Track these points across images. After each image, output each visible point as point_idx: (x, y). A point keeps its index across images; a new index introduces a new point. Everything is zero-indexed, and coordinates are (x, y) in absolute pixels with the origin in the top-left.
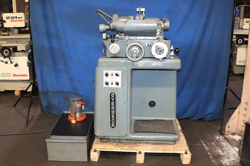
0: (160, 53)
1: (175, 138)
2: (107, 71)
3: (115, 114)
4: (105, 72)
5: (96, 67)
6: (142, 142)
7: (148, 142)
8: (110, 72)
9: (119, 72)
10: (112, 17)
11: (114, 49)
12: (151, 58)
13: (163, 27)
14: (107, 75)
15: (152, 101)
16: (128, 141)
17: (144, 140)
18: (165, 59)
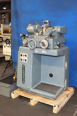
1: (53, 97)
3: (24, 76)
5: (18, 51)
6: (37, 94)
7: (40, 95)
8: (23, 54)
9: (27, 55)
11: (24, 42)
14: (21, 55)
15: (51, 74)
16: (31, 92)
17: (39, 94)
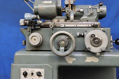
0: (96, 45)
2: (25, 70)
4: (23, 70)
5: (12, 64)
8: (29, 71)
9: (42, 71)
10: (34, 2)
11: (35, 40)
12: (83, 52)
13: (99, 12)
14: (25, 74)
18: (103, 53)
